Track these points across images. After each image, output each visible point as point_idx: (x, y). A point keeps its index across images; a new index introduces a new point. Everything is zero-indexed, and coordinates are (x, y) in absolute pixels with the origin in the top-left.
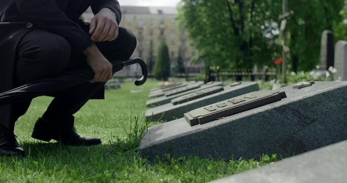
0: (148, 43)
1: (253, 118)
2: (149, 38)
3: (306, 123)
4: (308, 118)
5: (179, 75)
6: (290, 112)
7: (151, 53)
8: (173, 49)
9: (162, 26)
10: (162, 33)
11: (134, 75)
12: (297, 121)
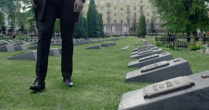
0: (133, 14)
1: (175, 98)
2: (134, 11)
3: (204, 101)
4: (205, 98)
5: (152, 34)
6: (195, 95)
7: (135, 20)
8: (148, 18)
9: (141, 4)
10: (141, 8)
11: (125, 34)
12: (199, 100)
